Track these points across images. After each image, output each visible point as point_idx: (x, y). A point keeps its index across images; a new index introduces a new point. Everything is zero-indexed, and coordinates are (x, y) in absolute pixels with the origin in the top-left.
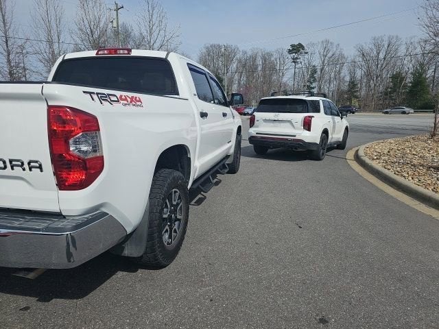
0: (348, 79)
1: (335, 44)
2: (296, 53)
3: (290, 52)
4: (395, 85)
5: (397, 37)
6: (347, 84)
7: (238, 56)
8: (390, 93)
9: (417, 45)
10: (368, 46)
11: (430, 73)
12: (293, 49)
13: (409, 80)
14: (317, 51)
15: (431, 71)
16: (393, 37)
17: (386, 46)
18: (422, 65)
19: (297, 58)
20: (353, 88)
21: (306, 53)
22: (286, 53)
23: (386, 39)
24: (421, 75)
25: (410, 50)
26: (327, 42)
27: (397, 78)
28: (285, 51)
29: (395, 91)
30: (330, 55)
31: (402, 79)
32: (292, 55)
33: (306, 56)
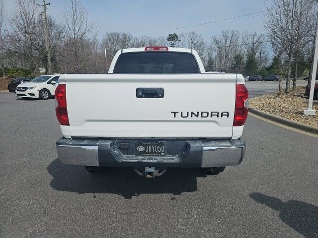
0: (207, 58)
1: (199, 34)
2: (172, 40)
3: (168, 39)
4: (237, 63)
5: (237, 31)
6: (207, 62)
7: (131, 42)
8: (235, 68)
9: (249, 37)
10: (220, 37)
11: (257, 55)
12: (170, 38)
13: (245, 59)
14: (187, 39)
15: (258, 53)
16: (234, 31)
17: (230, 37)
18: (252, 49)
19: (173, 44)
20: (211, 65)
21: (179, 40)
22: (166, 40)
23: (230, 32)
24: (252, 56)
25: (245, 40)
26: (193, 33)
27: (238, 58)
28: (165, 39)
29: (237, 66)
30: (195, 42)
31: (241, 59)
32: (170, 42)
33: (180, 42)
